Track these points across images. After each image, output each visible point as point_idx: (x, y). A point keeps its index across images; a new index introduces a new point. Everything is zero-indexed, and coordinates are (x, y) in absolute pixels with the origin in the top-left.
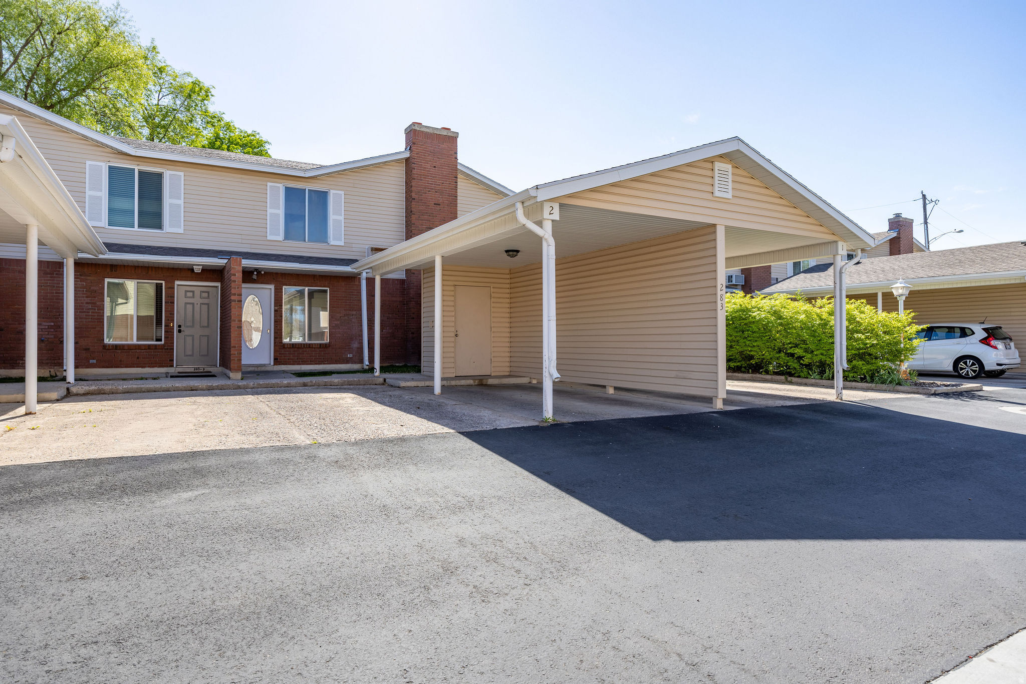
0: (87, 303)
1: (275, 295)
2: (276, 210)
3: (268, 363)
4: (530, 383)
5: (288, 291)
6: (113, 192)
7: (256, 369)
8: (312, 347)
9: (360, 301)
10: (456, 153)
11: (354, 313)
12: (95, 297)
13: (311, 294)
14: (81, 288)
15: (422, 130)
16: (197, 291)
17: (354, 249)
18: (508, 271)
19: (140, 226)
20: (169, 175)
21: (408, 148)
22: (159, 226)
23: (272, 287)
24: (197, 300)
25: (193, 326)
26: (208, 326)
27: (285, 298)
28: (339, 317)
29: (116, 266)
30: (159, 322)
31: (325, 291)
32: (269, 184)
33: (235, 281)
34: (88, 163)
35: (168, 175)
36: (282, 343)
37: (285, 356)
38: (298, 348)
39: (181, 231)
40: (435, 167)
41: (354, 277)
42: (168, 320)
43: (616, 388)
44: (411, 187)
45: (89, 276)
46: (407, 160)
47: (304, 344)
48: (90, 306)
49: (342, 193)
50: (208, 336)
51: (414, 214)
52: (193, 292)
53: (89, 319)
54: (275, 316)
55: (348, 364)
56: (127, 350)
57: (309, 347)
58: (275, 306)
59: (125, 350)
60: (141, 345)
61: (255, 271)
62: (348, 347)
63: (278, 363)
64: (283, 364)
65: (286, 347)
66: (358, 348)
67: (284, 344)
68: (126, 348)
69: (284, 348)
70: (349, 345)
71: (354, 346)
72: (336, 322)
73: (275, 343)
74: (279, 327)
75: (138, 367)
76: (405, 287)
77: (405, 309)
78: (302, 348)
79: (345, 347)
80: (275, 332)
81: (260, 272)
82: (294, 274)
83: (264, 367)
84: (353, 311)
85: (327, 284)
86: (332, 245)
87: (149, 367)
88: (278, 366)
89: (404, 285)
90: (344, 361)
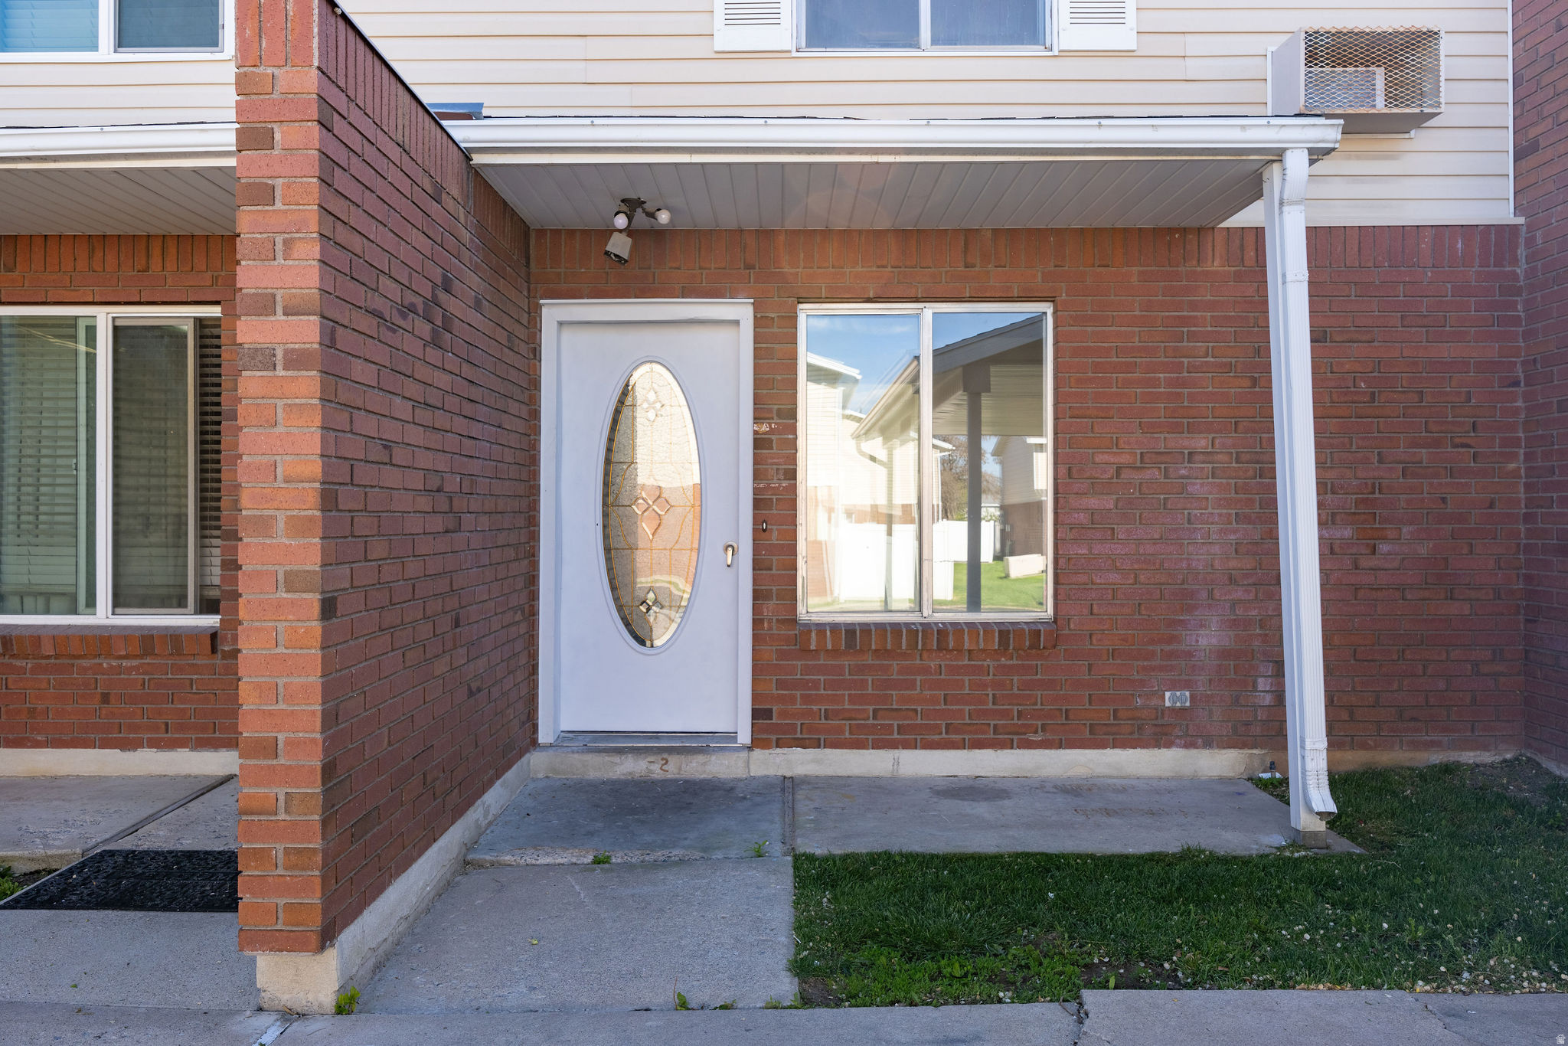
1: (759, 352)
7: (654, 773)
8: (959, 650)
11: (1201, 442)
17: (1193, 68)
23: (741, 311)
28: (1112, 471)
36: (793, 621)
37: (806, 699)
38: (882, 653)
41: (1200, 230)
47: (915, 632)
55: (1164, 751)
56: (57, 657)
57: (942, 647)
58: (757, 419)
59: (48, 657)
60: (127, 635)
61: (624, 208)
62: (1168, 648)
63: (774, 737)
64: (802, 744)
65: (813, 647)
66: (1224, 654)
67: (808, 627)
68: (48, 649)
69: (805, 651)
70: (1172, 639)
71: (1203, 642)
72: (1093, 502)
73: (757, 623)
74: (775, 534)
75: (105, 744)
76: (1515, 276)
77: (1516, 411)
78: (904, 656)
79: (1151, 648)
80: (757, 565)
81: (652, 215)
82: (860, 232)
83: (701, 758)
84: (1192, 429)
85: (1040, 279)
86: (1065, 54)
87: (156, 744)
88: (778, 750)
89: (1515, 261)
90: (1140, 728)
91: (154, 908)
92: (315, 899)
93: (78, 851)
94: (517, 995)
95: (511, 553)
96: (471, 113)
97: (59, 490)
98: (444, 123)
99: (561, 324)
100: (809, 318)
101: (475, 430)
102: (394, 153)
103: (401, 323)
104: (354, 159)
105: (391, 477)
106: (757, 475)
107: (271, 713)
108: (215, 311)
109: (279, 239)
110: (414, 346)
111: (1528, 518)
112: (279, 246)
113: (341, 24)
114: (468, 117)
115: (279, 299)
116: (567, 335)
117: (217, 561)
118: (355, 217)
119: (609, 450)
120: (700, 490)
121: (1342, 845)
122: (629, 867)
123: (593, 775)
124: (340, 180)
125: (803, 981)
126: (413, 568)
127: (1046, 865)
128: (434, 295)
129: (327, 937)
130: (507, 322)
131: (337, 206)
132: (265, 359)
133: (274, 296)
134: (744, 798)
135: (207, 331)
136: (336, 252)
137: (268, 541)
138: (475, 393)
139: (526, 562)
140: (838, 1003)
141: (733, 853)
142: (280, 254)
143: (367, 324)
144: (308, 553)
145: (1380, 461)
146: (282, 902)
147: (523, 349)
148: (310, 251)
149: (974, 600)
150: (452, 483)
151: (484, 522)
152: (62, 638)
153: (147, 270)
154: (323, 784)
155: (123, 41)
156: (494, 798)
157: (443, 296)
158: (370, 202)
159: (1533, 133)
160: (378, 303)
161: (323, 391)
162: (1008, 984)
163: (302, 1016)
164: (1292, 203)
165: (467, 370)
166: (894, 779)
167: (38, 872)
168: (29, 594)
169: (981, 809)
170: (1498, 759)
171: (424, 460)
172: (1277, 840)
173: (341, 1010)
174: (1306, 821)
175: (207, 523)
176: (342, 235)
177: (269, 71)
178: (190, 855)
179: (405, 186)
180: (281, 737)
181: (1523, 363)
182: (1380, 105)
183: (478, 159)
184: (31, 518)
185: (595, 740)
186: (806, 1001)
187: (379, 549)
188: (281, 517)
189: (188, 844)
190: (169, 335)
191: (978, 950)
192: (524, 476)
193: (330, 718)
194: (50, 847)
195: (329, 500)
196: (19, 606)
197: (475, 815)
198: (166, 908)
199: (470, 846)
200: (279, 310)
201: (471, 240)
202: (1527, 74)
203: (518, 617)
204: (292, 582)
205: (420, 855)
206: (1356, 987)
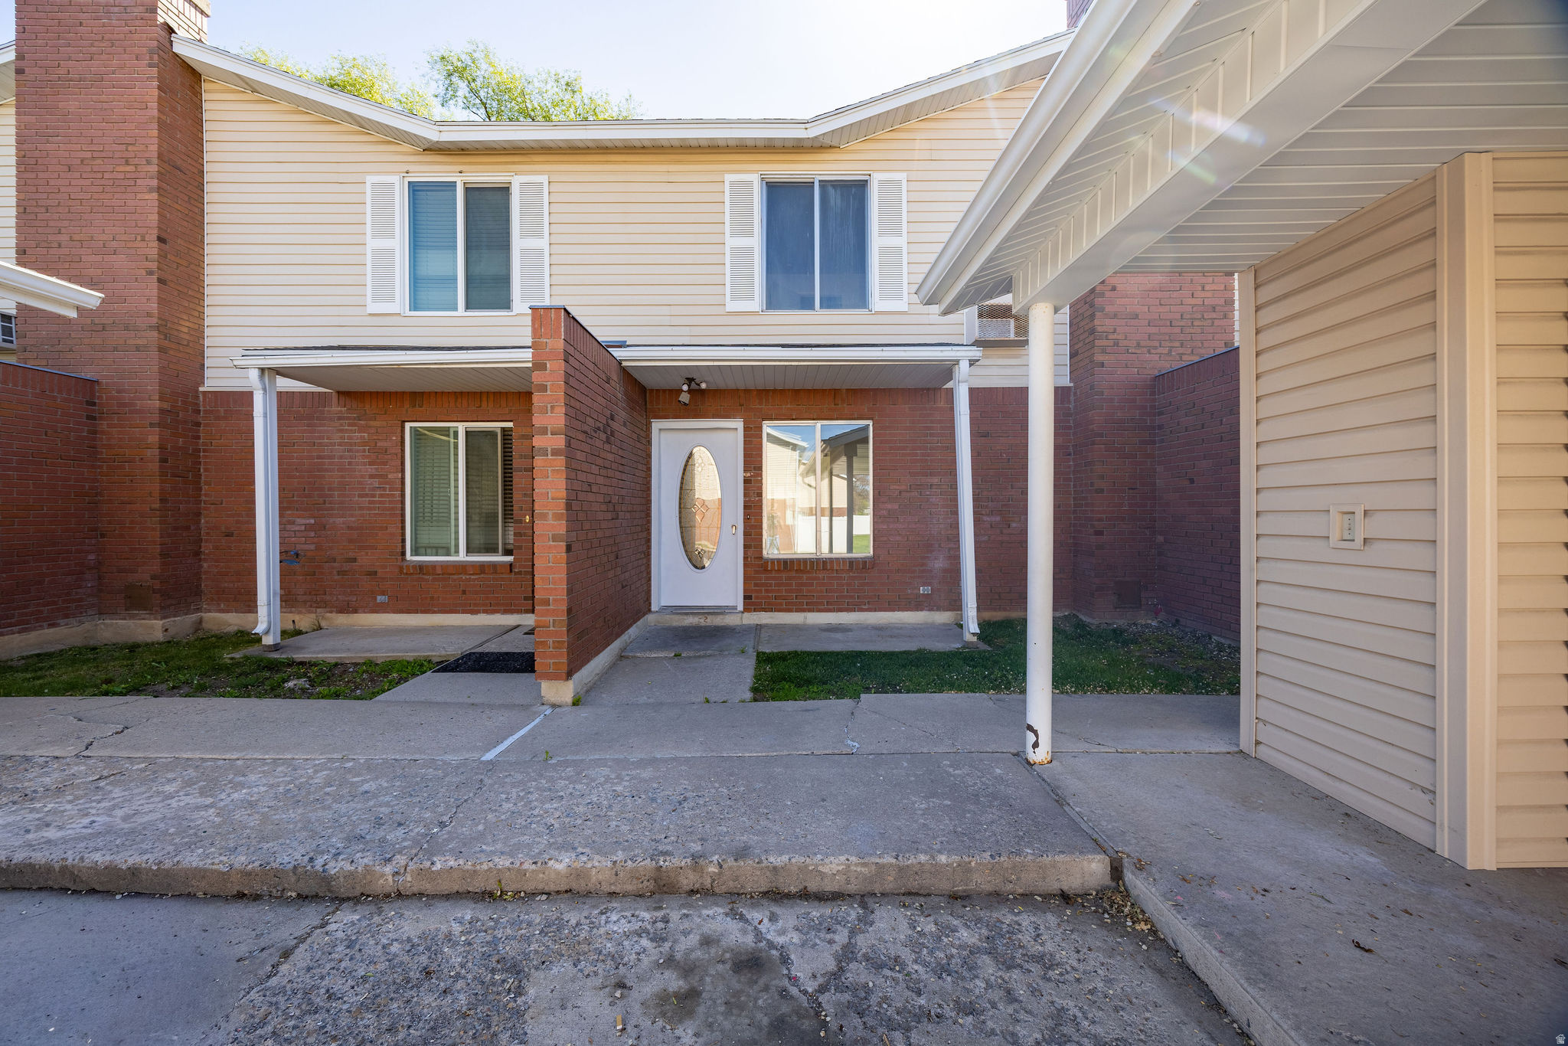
0: (371, 476)
1: (747, 443)
2: (747, 239)
3: (730, 604)
6: (419, 241)
7: (702, 622)
8: (831, 570)
11: (935, 480)
12: (384, 464)
13: (829, 439)
14: (359, 445)
17: (933, 319)
20: (520, 187)
21: (1074, 24)
22: (505, 302)
23: (738, 424)
28: (897, 492)
29: (422, 395)
30: (509, 514)
31: (865, 428)
32: (729, 177)
34: (369, 180)
35: (519, 190)
36: (761, 558)
37: (767, 591)
38: (799, 570)
41: (935, 389)
42: (522, 508)
45: (373, 419)
47: (812, 562)
48: (376, 483)
49: (903, 177)
53: (375, 509)
55: (920, 612)
56: (443, 574)
57: (825, 568)
58: (745, 471)
59: (439, 574)
60: (473, 564)
61: (687, 382)
62: (921, 568)
63: (753, 607)
64: (765, 610)
65: (769, 569)
66: (945, 571)
67: (767, 561)
68: (439, 571)
69: (766, 570)
70: (923, 565)
71: (936, 566)
72: (889, 506)
73: (745, 558)
74: (753, 520)
75: (464, 612)
76: (1069, 409)
77: (1069, 467)
78: (809, 572)
79: (914, 568)
80: (746, 534)
81: (699, 385)
82: (789, 390)
83: (721, 617)
84: (932, 474)
85: (866, 410)
86: (877, 313)
87: (486, 612)
88: (755, 613)
89: (1069, 402)
90: (910, 602)
91: (494, 672)
92: (564, 660)
93: (460, 652)
94: (643, 699)
95: (639, 528)
96: (621, 345)
97: (441, 502)
98: (609, 349)
99: (660, 430)
100: (768, 428)
101: (624, 477)
102: (591, 366)
103: (595, 435)
104: (577, 372)
105: (591, 497)
106: (745, 495)
107: (547, 589)
108: (510, 425)
109: (549, 406)
110: (598, 443)
111: (1075, 512)
112: (549, 408)
113: (572, 320)
114: (620, 347)
115: (549, 429)
116: (663, 434)
117: (512, 533)
118: (578, 395)
119: (682, 483)
120: (721, 501)
121: (983, 647)
122: (690, 657)
123: (675, 624)
124: (572, 381)
125: (755, 694)
126: (600, 534)
127: (859, 655)
128: (607, 422)
129: (569, 675)
130: (638, 431)
131: (571, 392)
132: (544, 452)
133: (547, 428)
134: (739, 632)
135: (506, 433)
136: (571, 409)
137: (546, 522)
138: (624, 461)
139: (646, 533)
140: (768, 700)
141: (732, 652)
142: (549, 412)
143: (581, 437)
144: (561, 527)
145: (1012, 488)
146: (552, 661)
147: (644, 441)
148: (560, 411)
149: (850, 548)
150: (615, 499)
151: (628, 515)
152: (445, 566)
153: (481, 406)
154: (568, 616)
155: (468, 307)
156: (633, 632)
157: (610, 422)
158: (583, 388)
159: (1076, 347)
160: (586, 428)
161: (566, 464)
162: (834, 694)
163: (560, 706)
164: (962, 382)
165: (620, 452)
166: (805, 625)
167: (442, 661)
168: (429, 547)
169: (839, 636)
170: (1062, 615)
171: (604, 490)
172: (959, 646)
173: (574, 704)
174: (968, 637)
175: (507, 516)
176: (573, 402)
177: (545, 340)
178: (507, 654)
179: (595, 379)
180: (551, 598)
181: (1073, 446)
182: (1012, 336)
183: (624, 364)
184: (429, 515)
185: (676, 609)
186: (755, 700)
187: (587, 526)
188: (550, 513)
189: (504, 650)
190: (491, 434)
191: (825, 683)
192: (645, 496)
193: (570, 591)
194: (446, 651)
195: (569, 506)
196: (424, 552)
197: (624, 638)
198: (500, 672)
199: (623, 650)
200: (549, 433)
201: (622, 398)
202: (1075, 322)
203: (643, 556)
204: (555, 538)
205: (603, 650)
206: (966, 692)
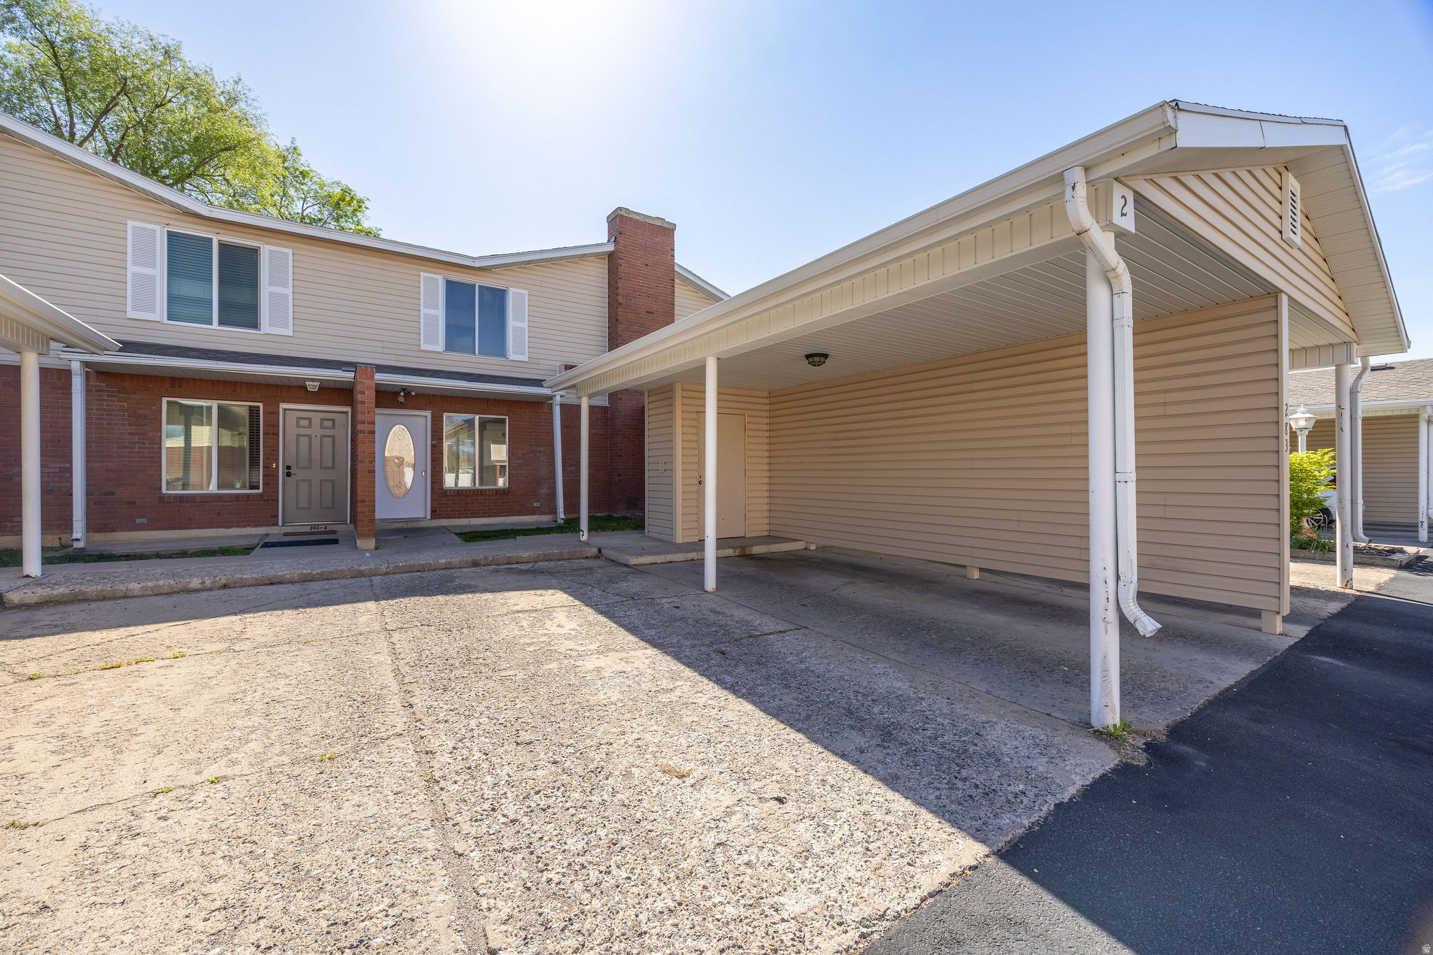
0: (130, 434)
1: (433, 424)
2: (434, 311)
3: (422, 515)
4: (806, 549)
5: (452, 420)
6: (174, 271)
7: (405, 526)
8: (485, 495)
9: (552, 433)
10: (673, 250)
11: (542, 449)
12: (144, 425)
13: (483, 425)
14: (119, 411)
15: (630, 216)
16: (316, 419)
17: (541, 367)
18: (766, 394)
19: (221, 323)
20: (267, 251)
21: (613, 240)
22: (255, 325)
23: (428, 414)
24: (316, 431)
25: (309, 467)
26: (333, 468)
27: (447, 429)
28: (522, 454)
29: (181, 379)
30: (254, 462)
31: (503, 421)
32: (423, 274)
33: (364, 403)
34: (131, 224)
35: (267, 254)
36: (442, 489)
37: (446, 507)
38: (465, 497)
39: (289, 332)
40: (647, 265)
41: (542, 402)
42: (269, 459)
43: (981, 570)
44: (617, 288)
45: (134, 393)
46: (611, 255)
47: (474, 491)
48: (136, 438)
49: (526, 292)
50: (333, 482)
51: (621, 323)
52: (310, 419)
53: (134, 457)
54: (432, 454)
55: (534, 516)
56: (201, 502)
57: (481, 494)
58: (432, 440)
59: (198, 502)
60: (224, 496)
61: (402, 390)
62: (535, 493)
63: (437, 517)
64: (444, 518)
65: (448, 495)
66: (548, 494)
67: (446, 490)
69: (445, 496)
71: (543, 492)
72: (518, 461)
73: (432, 490)
74: (437, 468)
75: (219, 527)
76: (608, 417)
78: (471, 496)
79: (531, 493)
80: (432, 476)
81: (410, 393)
82: (460, 397)
83: (417, 523)
84: (540, 446)
85: (504, 411)
86: (511, 360)
87: (238, 526)
88: (438, 520)
89: (608, 414)
90: (528, 511)
100: (444, 414)
108: (259, 404)
112: (366, 412)
123: (391, 527)
134: (428, 531)
152: (203, 496)
153: (235, 391)
166: (469, 525)
185: (392, 520)
200: (366, 423)
